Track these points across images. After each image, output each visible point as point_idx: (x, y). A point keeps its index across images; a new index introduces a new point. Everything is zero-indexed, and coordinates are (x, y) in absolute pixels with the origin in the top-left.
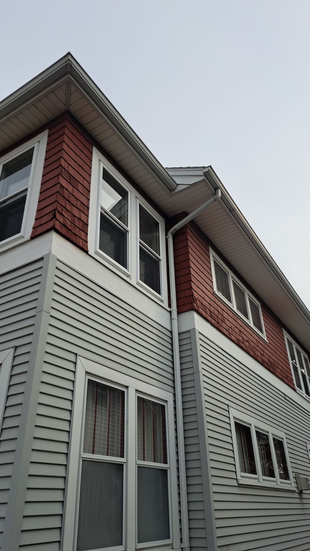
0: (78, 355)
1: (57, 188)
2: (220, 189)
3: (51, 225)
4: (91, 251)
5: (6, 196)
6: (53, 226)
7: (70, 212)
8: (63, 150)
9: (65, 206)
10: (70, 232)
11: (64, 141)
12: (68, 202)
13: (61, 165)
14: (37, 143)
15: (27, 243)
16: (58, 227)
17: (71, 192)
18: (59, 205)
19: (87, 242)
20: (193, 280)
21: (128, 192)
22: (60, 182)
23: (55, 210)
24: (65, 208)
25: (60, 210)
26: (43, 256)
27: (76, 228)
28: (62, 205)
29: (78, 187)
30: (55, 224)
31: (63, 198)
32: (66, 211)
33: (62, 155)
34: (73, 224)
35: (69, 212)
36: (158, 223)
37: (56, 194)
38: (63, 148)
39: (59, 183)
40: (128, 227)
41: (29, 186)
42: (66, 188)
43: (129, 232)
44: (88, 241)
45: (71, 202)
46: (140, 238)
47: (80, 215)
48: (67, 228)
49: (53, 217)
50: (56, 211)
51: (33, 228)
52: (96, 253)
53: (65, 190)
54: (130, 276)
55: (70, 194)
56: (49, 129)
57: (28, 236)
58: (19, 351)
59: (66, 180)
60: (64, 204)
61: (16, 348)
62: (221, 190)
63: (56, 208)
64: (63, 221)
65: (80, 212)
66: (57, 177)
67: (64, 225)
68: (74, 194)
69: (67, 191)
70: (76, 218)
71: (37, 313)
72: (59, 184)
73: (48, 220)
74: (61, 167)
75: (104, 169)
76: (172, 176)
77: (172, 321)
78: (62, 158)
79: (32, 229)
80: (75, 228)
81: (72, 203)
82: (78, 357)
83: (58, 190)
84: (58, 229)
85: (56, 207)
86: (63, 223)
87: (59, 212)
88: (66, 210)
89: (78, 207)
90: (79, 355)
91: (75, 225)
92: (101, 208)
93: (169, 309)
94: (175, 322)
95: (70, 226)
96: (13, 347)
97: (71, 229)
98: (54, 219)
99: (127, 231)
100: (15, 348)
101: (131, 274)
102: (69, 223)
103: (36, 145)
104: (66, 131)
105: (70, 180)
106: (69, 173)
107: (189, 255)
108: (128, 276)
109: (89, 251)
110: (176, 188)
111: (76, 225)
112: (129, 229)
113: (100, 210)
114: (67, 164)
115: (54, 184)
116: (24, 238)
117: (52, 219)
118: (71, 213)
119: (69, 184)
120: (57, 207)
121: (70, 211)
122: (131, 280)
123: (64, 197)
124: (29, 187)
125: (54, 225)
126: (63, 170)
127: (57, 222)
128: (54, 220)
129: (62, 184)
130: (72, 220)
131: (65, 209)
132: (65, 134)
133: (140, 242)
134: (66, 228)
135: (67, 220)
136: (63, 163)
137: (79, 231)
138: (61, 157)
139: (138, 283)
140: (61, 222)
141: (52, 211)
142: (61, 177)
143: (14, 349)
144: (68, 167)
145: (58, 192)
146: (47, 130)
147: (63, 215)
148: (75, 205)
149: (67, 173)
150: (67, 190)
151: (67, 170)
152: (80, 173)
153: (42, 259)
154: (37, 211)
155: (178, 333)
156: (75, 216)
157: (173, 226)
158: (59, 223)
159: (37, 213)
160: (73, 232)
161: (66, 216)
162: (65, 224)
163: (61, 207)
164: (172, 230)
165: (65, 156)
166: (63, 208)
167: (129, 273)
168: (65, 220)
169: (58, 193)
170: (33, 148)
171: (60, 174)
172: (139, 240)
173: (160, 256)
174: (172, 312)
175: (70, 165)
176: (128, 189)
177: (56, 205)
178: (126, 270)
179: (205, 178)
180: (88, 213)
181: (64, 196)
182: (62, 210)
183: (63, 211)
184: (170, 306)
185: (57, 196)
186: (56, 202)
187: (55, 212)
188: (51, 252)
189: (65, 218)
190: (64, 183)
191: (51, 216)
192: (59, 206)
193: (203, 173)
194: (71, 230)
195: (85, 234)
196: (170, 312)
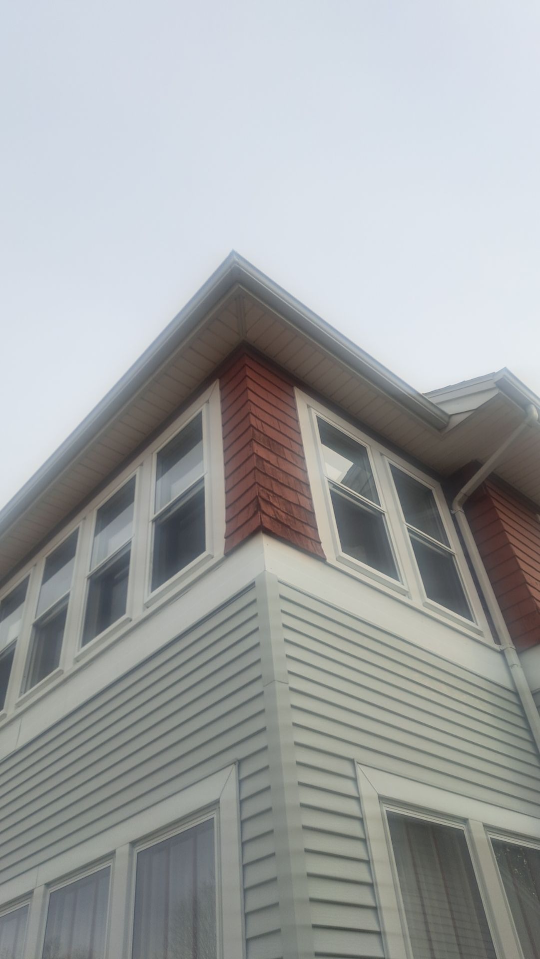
0: (356, 763)
1: (253, 463)
2: (533, 404)
3: (255, 523)
4: (330, 557)
5: (170, 501)
6: (259, 524)
7: (281, 497)
8: (249, 402)
9: (271, 489)
10: (289, 530)
11: (248, 388)
12: (273, 482)
13: (251, 426)
14: (205, 405)
15: (219, 566)
16: (267, 525)
17: (275, 465)
18: (261, 488)
19: (320, 543)
20: (529, 581)
21: (365, 448)
22: (256, 452)
23: (257, 497)
24: (272, 492)
25: (264, 496)
26: (253, 579)
27: (297, 522)
28: (266, 487)
29: (285, 455)
30: (263, 520)
31: (264, 476)
32: (274, 497)
33: (250, 409)
34: (290, 516)
35: (279, 498)
36: (430, 491)
37: (253, 471)
38: (249, 398)
39: (254, 453)
40: (380, 506)
41: (205, 472)
42: (267, 459)
43: (385, 513)
44: (322, 541)
45: (279, 480)
46: (406, 522)
47: (298, 499)
48: (283, 524)
49: (256, 509)
50: (259, 498)
51: (225, 538)
52: (339, 559)
53: (265, 463)
54: (407, 592)
55: (274, 468)
56: (220, 378)
57: (219, 552)
58: (247, 770)
59: (264, 447)
60: (268, 486)
61: (239, 763)
62: (535, 406)
63: (257, 494)
64: (274, 514)
65: (297, 495)
66: (248, 446)
67: (277, 520)
68: (281, 467)
69: (269, 465)
70: (292, 506)
71: (264, 686)
72: (255, 456)
73: (249, 518)
74: (251, 428)
75: (319, 419)
76: (438, 404)
77: (511, 670)
78: (250, 415)
79: (224, 540)
80: (295, 523)
81: (281, 482)
82: (358, 767)
83: (256, 465)
84: (269, 528)
85: (257, 492)
86: (274, 517)
87: (264, 500)
88: (275, 495)
89: (291, 487)
90: (358, 763)
91: (293, 517)
92: (328, 481)
93: (497, 647)
94: (518, 672)
95: (286, 519)
96: (235, 763)
97: (289, 525)
98: (259, 512)
99: (381, 513)
100: (237, 763)
101: (409, 589)
102: (284, 515)
103: (204, 409)
104: (249, 373)
105: (270, 445)
106: (266, 436)
107: (506, 535)
108: (405, 593)
109: (327, 558)
110: (448, 423)
111: (296, 516)
112: (383, 508)
113: (328, 487)
114: (260, 422)
115: (246, 458)
116: (213, 558)
117: (255, 513)
118: (283, 499)
119: (270, 453)
120: (259, 493)
121: (281, 495)
122: (412, 600)
123: (265, 474)
124: (205, 474)
125: (261, 522)
126: (256, 432)
127: (264, 516)
128: (259, 515)
129: (259, 454)
130: (286, 510)
131: (272, 495)
132: (247, 378)
133: (408, 529)
134: (280, 525)
135: (279, 511)
136: (254, 421)
137: (303, 527)
138: (248, 414)
139: (426, 605)
140: (271, 516)
141: (252, 501)
142: (255, 444)
143: (237, 765)
144: (262, 426)
145: (255, 468)
146: (216, 382)
147: (272, 504)
148: (287, 485)
149: (262, 435)
150: (268, 462)
151: (262, 431)
152: (282, 431)
153: (252, 586)
154: (227, 508)
155: (531, 692)
156: (289, 502)
157: (460, 490)
158: (267, 519)
159: (227, 512)
160: (294, 530)
161: (275, 504)
162: (278, 518)
163: (266, 491)
164: (459, 497)
165: (254, 410)
166: (269, 493)
167: (405, 588)
168: (277, 512)
169: (256, 470)
170: (201, 413)
171: (252, 439)
172: (406, 525)
173: (450, 548)
174: (505, 651)
175: (266, 423)
176: (365, 444)
177: (257, 489)
178: (398, 582)
179: (500, 391)
180: (310, 494)
181: (267, 472)
182: (268, 496)
183: (270, 497)
184: (497, 640)
185: (255, 475)
186: (257, 485)
187: (258, 502)
188: (265, 570)
189: (275, 509)
190: (262, 452)
191: (252, 510)
192: (262, 490)
193: (495, 383)
194: (288, 527)
195: (313, 529)
196: (502, 653)
